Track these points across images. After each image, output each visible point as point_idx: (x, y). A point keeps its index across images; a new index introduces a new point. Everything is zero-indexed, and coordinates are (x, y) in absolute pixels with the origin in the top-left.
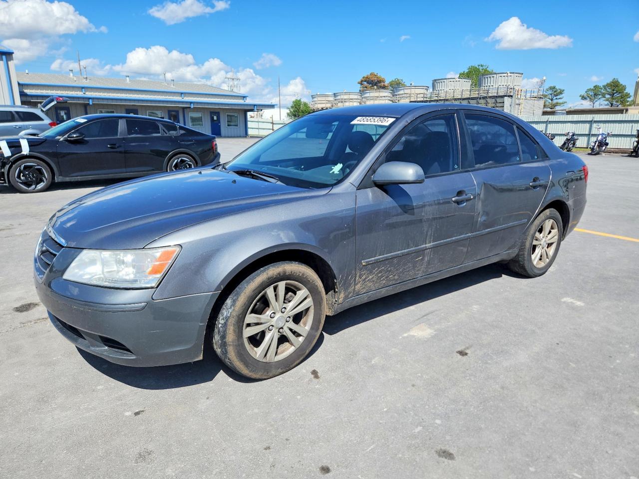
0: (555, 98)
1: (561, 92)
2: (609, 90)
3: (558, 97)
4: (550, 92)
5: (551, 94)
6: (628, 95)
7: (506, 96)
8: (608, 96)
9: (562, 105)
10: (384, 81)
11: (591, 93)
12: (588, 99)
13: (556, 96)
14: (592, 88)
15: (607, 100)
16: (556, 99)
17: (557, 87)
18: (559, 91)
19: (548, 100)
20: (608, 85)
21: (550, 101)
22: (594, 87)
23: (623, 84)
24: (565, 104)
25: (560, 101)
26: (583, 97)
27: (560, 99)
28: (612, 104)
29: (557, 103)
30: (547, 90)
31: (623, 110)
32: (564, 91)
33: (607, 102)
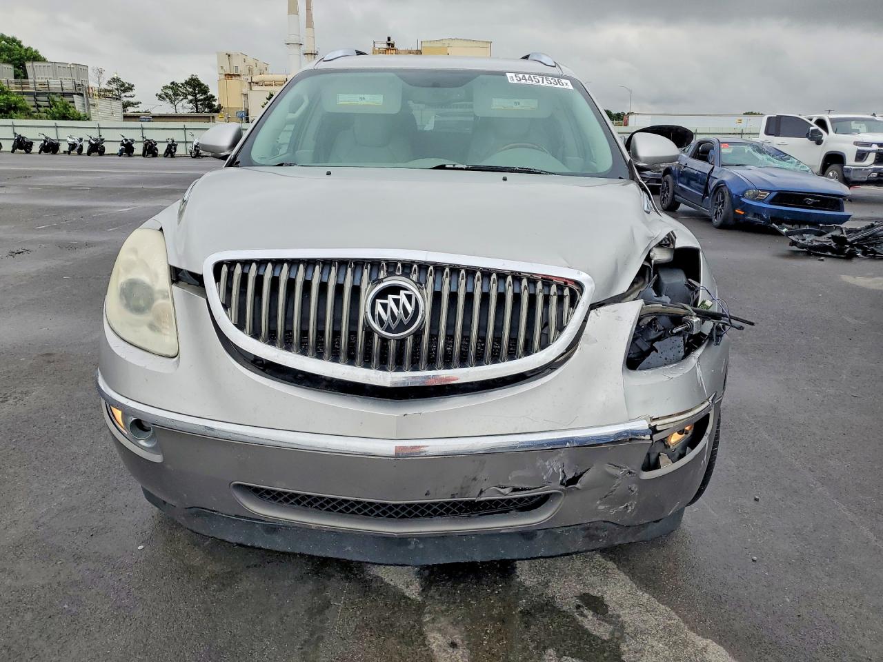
0: (123, 95)
1: (130, 88)
2: (191, 90)
3: (128, 94)
5: (117, 89)
6: (212, 98)
7: (74, 94)
8: (190, 97)
9: (136, 106)
11: (170, 92)
12: (168, 100)
13: (124, 91)
14: (169, 85)
15: (191, 102)
16: (126, 96)
17: (124, 80)
18: (127, 85)
20: (187, 83)
22: (172, 83)
23: (206, 84)
24: (139, 105)
25: (131, 100)
26: (160, 97)
27: (131, 97)
28: (197, 107)
29: (128, 102)
30: (109, 83)
31: (209, 117)
32: (133, 86)
33: (191, 105)
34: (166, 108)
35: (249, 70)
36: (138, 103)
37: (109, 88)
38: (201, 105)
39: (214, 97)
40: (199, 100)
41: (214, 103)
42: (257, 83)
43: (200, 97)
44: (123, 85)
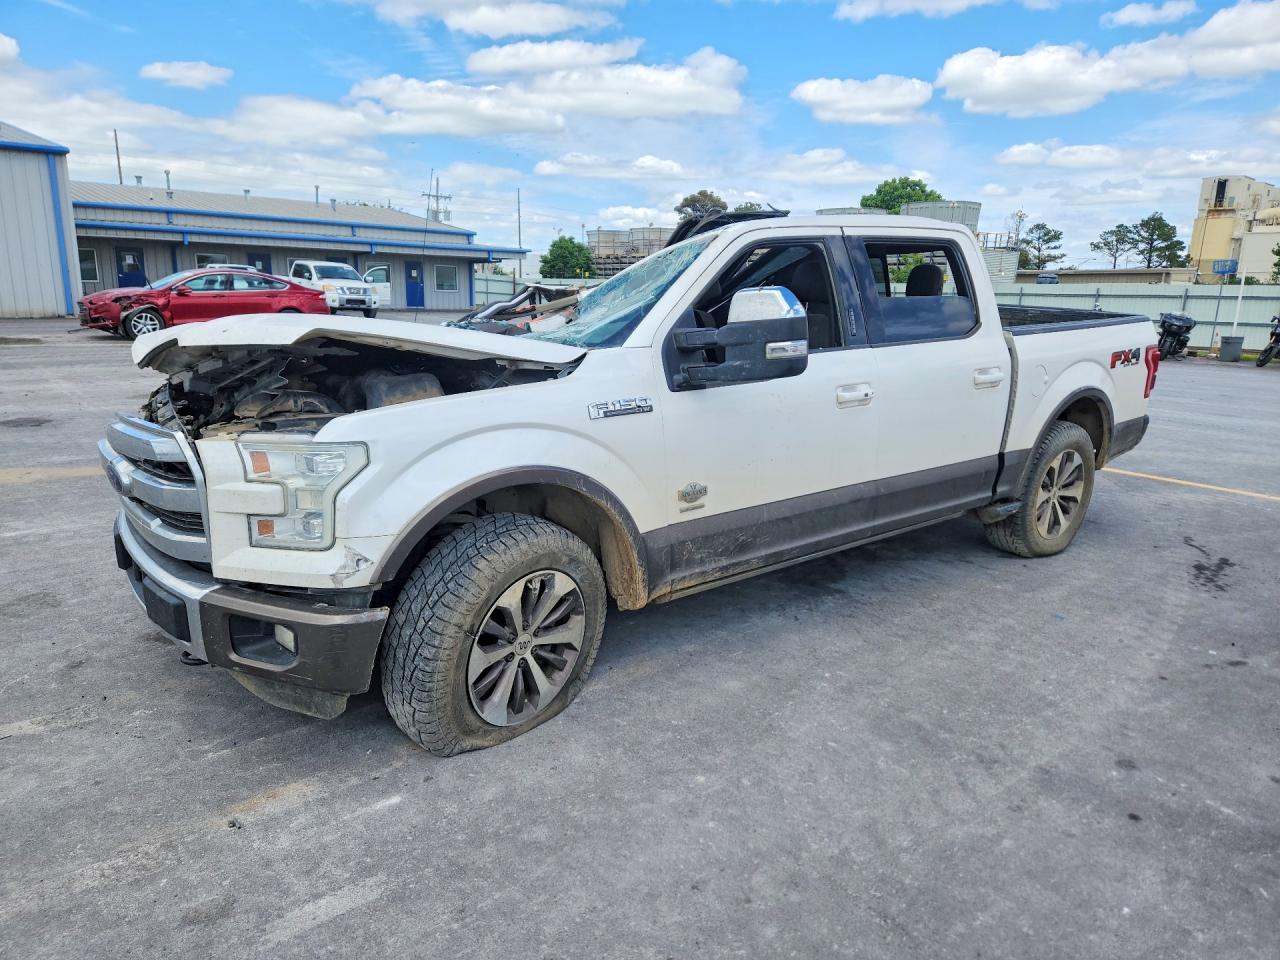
0: (1044, 247)
1: (1057, 236)
2: (1146, 235)
3: (1052, 244)
4: (1036, 235)
5: (1039, 238)
6: (1179, 245)
8: (1142, 246)
9: (1058, 260)
10: (725, 207)
11: (1113, 239)
12: (1106, 249)
13: (1047, 242)
14: (1114, 229)
15: (1142, 252)
16: (1048, 248)
17: (1050, 226)
18: (1053, 233)
19: (1032, 250)
20: (1145, 224)
21: (1037, 253)
22: (1117, 227)
23: (1171, 225)
24: (1064, 259)
25: (1054, 253)
26: (1096, 247)
27: (1055, 248)
28: (1149, 262)
29: (1049, 256)
30: (1031, 231)
31: (1161, 274)
32: (1060, 234)
33: (1141, 257)
34: (1102, 262)
35: (1254, 202)
36: (1063, 255)
37: (1029, 238)
38: (1159, 256)
39: (1182, 243)
40: (1157, 249)
41: (1179, 253)
42: (1263, 221)
43: (1159, 244)
44: (1049, 232)
